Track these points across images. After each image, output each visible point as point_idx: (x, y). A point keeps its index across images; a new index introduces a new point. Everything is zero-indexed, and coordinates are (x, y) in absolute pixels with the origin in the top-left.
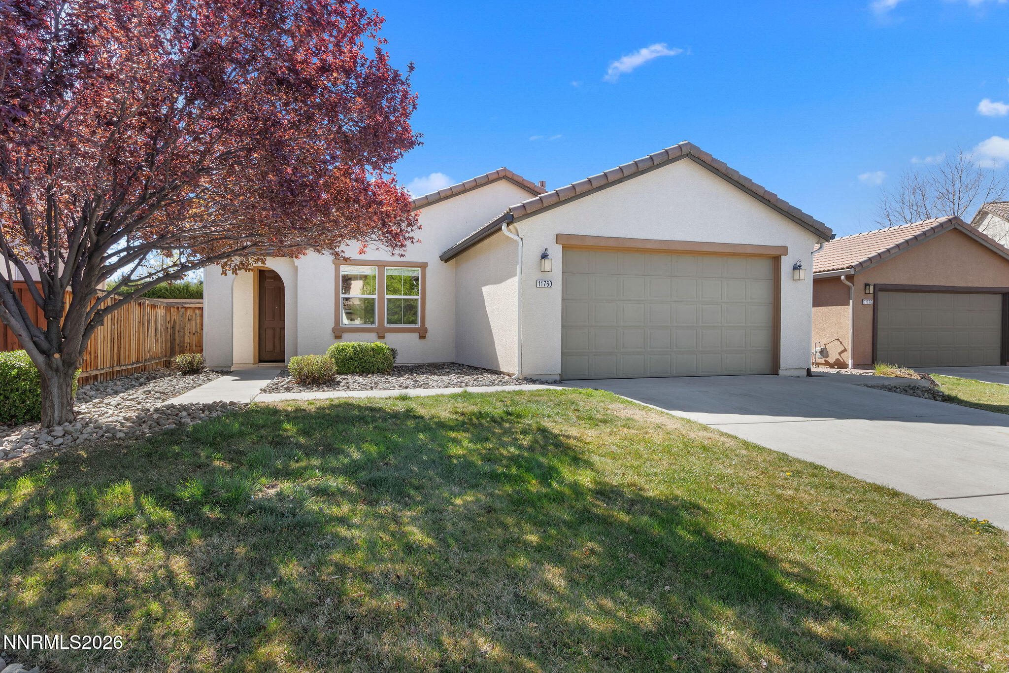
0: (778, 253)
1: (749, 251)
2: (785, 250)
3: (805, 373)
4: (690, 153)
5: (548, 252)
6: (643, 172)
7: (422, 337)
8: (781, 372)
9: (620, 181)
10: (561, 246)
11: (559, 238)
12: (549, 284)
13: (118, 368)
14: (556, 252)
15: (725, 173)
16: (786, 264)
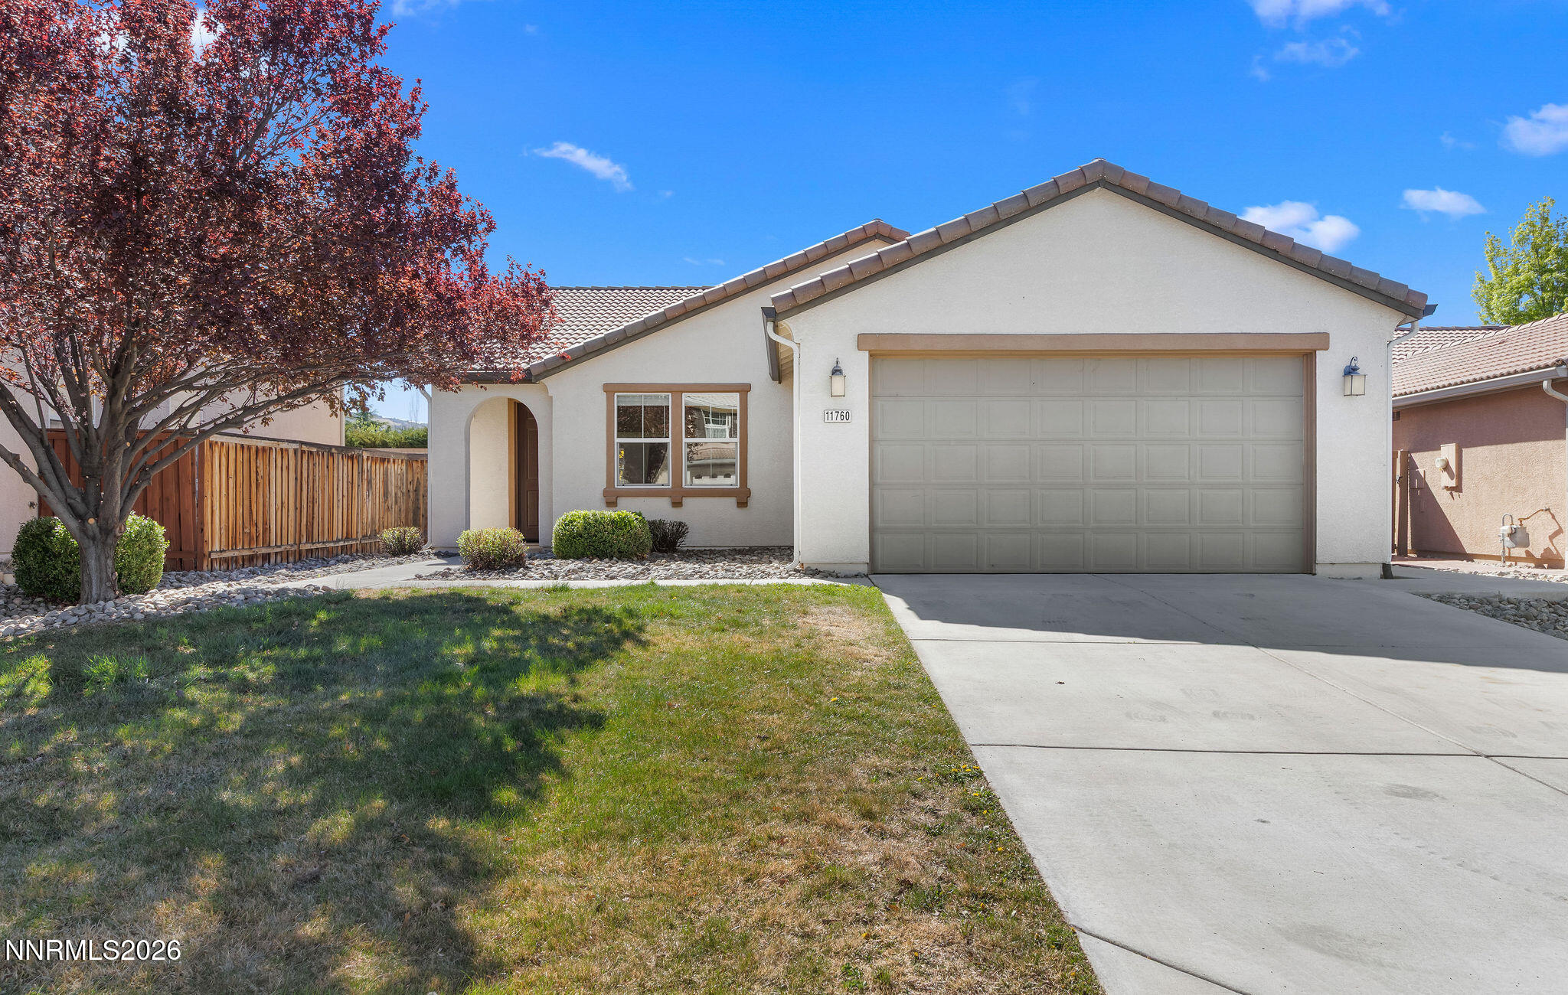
0: (1306, 346)
1: (1241, 345)
2: (1323, 340)
3: (1379, 571)
4: (1103, 179)
5: (841, 366)
6: (1010, 221)
7: (742, 504)
8: (1319, 569)
9: (966, 239)
10: (866, 354)
11: (863, 341)
12: (845, 416)
13: (309, 546)
14: (858, 365)
15: (1179, 207)
16: (1328, 367)
